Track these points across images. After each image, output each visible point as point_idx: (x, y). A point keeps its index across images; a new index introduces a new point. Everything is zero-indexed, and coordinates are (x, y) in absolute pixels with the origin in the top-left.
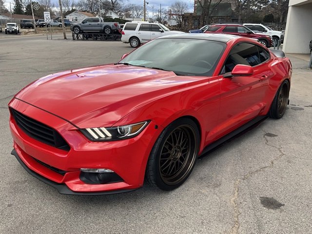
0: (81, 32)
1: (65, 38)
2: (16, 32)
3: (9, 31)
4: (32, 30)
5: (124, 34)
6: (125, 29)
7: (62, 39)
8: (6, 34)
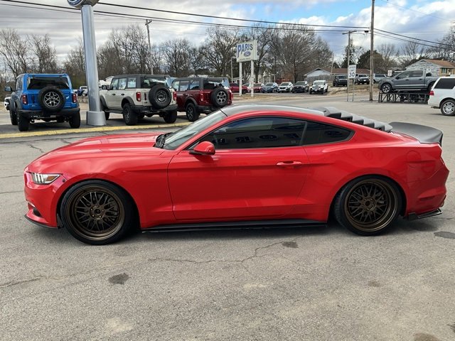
0: (392, 91)
1: (371, 100)
2: (321, 92)
3: (314, 91)
4: (343, 88)
5: (433, 94)
6: (435, 88)
7: (366, 101)
8: (311, 93)
